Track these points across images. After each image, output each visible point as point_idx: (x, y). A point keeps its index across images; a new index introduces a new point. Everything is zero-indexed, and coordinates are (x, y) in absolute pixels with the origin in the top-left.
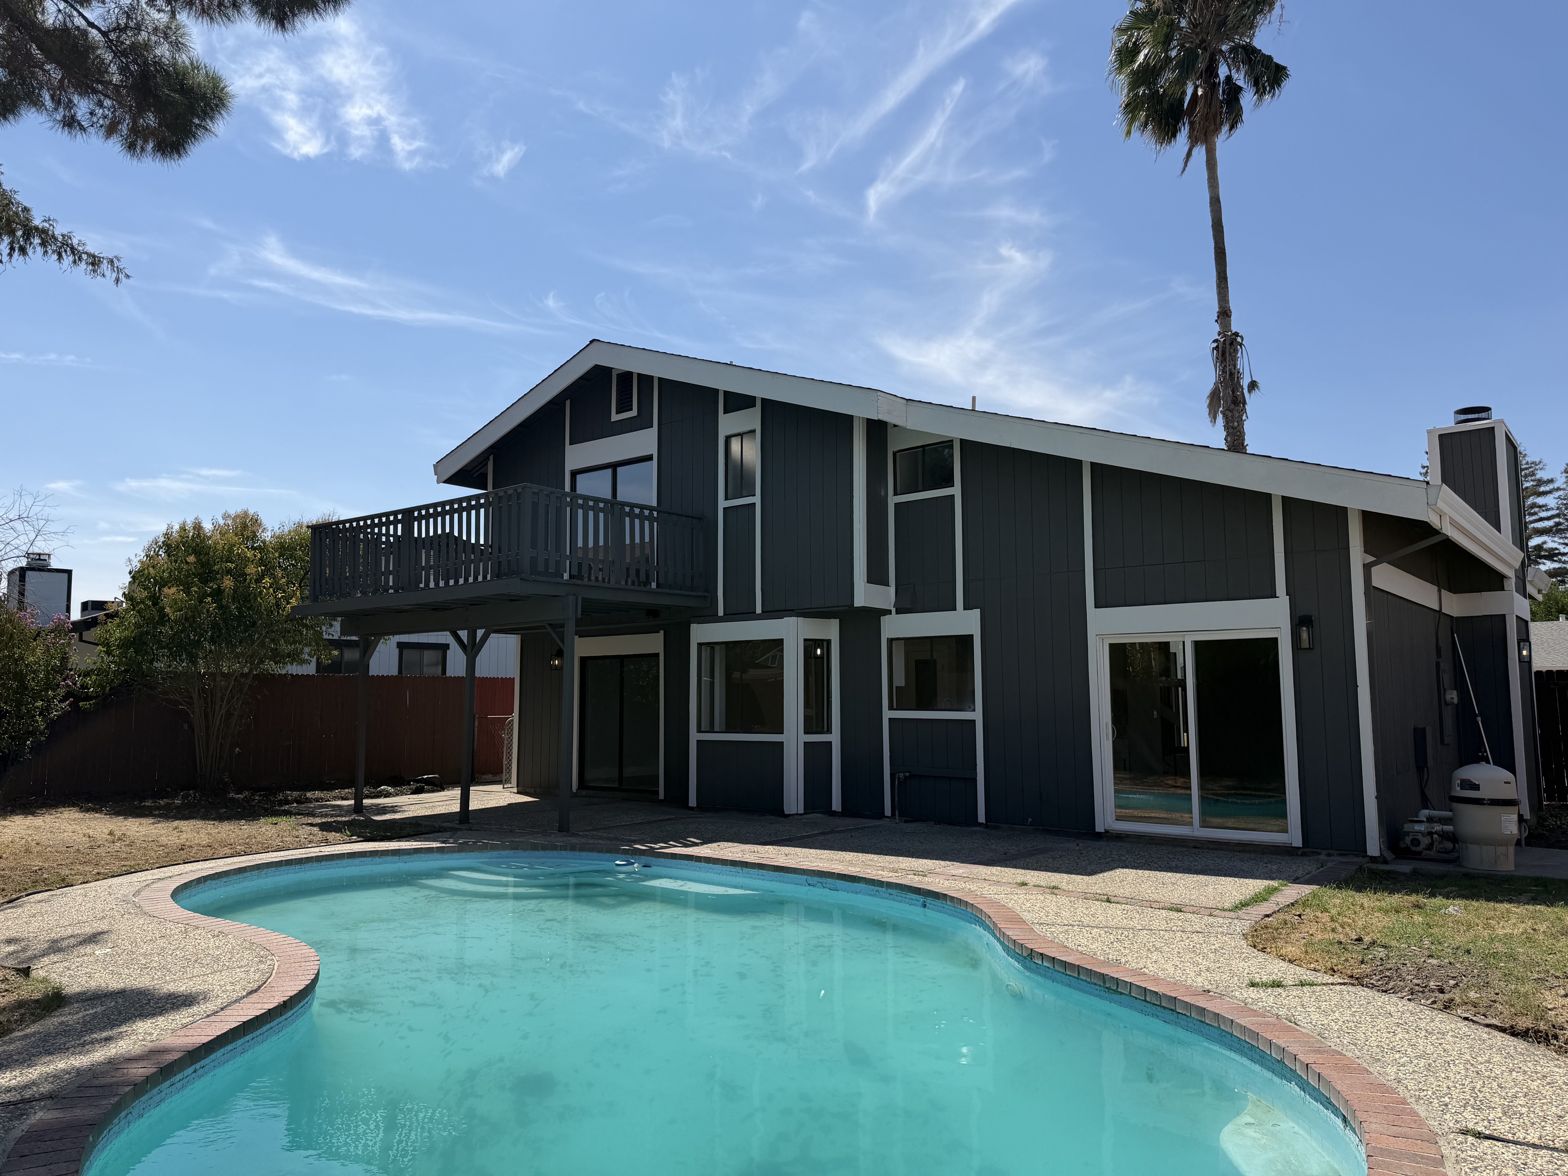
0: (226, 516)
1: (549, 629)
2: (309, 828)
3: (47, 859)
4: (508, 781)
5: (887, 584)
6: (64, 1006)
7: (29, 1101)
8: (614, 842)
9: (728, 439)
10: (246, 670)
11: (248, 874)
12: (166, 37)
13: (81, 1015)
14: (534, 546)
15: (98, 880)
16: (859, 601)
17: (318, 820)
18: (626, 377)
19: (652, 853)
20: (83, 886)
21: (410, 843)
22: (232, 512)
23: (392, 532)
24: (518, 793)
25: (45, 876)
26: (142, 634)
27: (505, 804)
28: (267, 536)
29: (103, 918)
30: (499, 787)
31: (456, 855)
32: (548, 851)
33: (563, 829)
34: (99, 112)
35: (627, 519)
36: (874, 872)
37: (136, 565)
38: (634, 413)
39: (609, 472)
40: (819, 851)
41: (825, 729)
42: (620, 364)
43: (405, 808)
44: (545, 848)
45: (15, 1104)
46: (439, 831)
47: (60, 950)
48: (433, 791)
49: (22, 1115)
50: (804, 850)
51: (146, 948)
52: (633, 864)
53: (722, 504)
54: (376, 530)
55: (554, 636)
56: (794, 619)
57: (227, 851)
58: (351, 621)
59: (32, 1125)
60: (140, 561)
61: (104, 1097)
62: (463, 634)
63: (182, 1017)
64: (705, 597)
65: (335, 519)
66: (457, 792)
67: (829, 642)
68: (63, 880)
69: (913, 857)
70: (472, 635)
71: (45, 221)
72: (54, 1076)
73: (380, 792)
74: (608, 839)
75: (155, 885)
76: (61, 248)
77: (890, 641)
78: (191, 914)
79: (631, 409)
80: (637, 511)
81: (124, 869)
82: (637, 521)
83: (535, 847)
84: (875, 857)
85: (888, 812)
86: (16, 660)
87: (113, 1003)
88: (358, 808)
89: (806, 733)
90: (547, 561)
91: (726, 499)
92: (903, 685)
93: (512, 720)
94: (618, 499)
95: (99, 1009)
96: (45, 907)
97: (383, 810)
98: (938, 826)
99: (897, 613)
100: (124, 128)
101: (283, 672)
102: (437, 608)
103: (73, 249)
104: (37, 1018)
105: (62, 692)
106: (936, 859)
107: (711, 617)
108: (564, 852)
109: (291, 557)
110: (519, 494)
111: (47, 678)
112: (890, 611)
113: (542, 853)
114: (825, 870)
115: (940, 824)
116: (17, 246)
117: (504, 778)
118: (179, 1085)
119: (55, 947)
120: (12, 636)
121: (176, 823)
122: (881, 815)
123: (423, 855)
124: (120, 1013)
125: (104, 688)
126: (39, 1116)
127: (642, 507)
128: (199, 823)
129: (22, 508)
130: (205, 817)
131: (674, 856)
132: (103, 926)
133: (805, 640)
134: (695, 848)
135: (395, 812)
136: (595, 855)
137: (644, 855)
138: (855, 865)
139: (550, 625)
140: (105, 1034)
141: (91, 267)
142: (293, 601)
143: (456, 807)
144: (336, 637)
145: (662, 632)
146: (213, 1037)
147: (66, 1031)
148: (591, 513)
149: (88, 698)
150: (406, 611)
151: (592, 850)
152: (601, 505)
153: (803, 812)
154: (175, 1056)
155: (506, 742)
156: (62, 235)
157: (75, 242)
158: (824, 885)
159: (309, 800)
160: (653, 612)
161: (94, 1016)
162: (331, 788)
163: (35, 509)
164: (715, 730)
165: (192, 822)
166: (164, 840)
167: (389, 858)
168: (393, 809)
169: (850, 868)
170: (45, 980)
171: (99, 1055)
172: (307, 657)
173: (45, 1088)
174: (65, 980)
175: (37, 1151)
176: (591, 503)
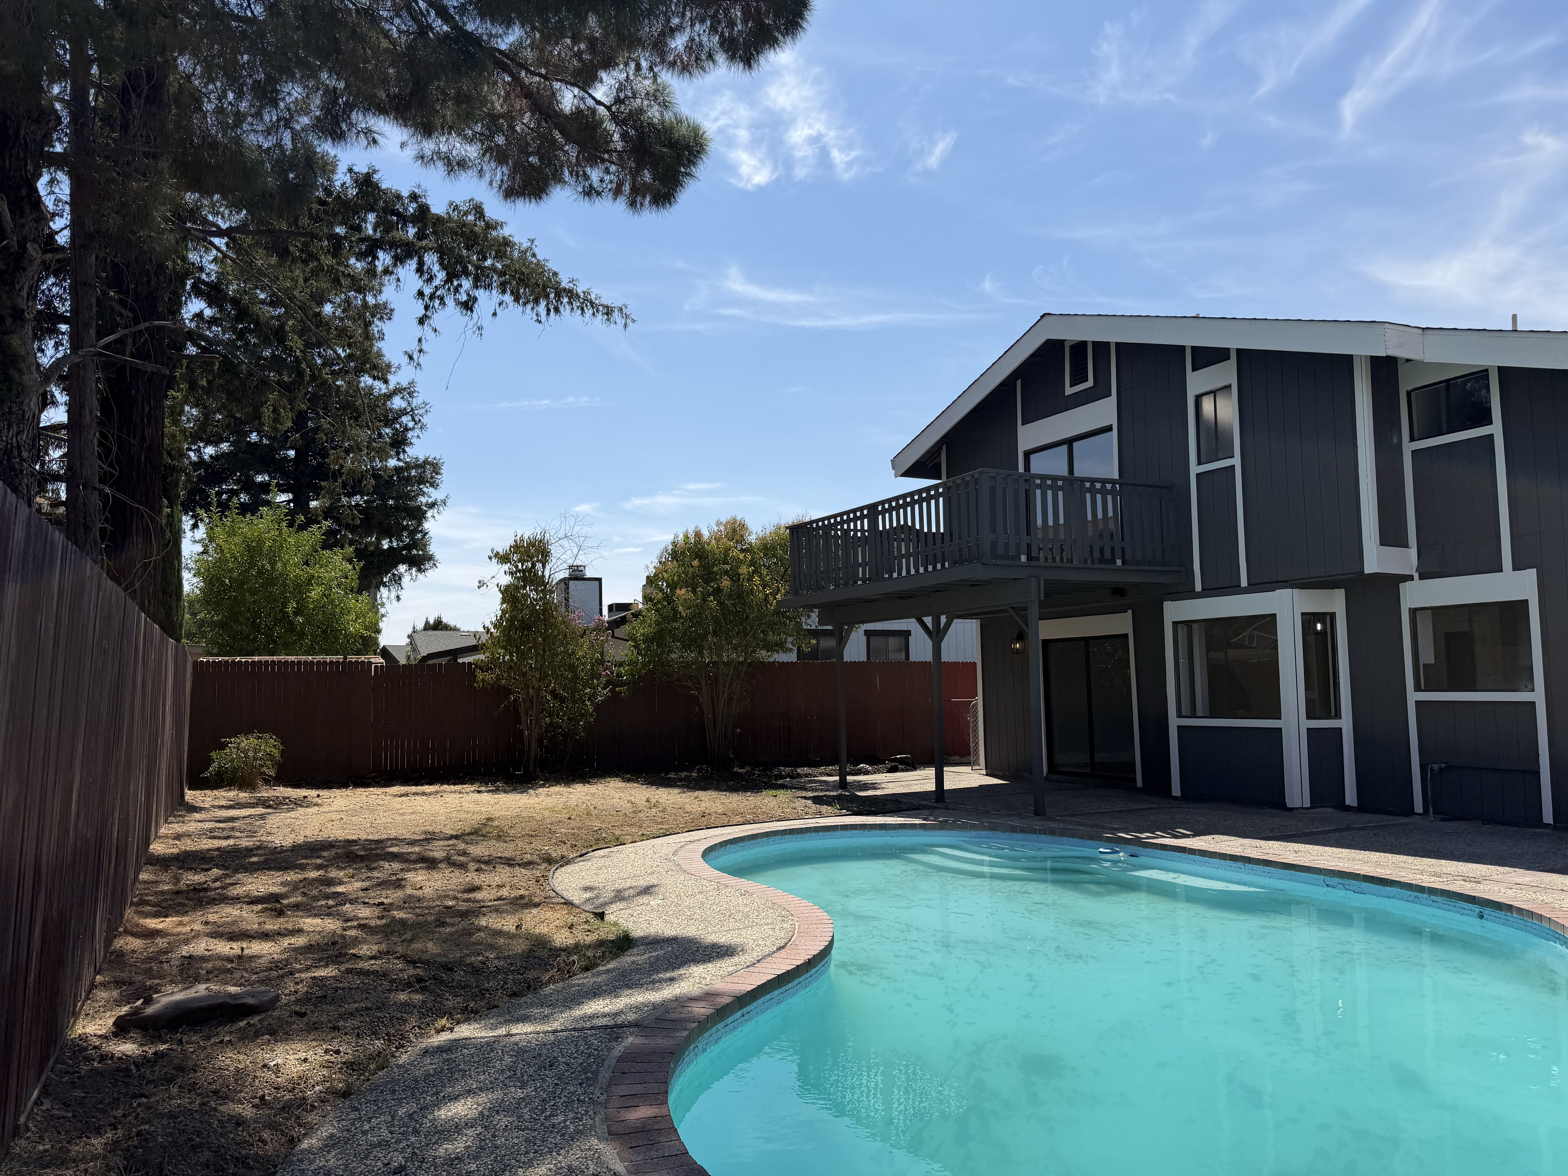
0: (719, 524)
1: (1012, 612)
2: (804, 801)
3: (604, 821)
4: (976, 763)
5: (1406, 546)
6: (633, 948)
7: (621, 1026)
8: (1095, 829)
9: (1198, 399)
10: (741, 659)
11: (759, 841)
12: (656, 99)
13: (647, 956)
14: (993, 530)
15: (643, 840)
16: (1371, 566)
17: (810, 794)
18: (1080, 348)
19: (1138, 842)
20: (633, 844)
21: (895, 819)
22: (724, 520)
23: (859, 528)
24: (987, 775)
25: (604, 835)
26: (661, 630)
27: (976, 785)
28: (752, 539)
29: (653, 873)
30: (967, 769)
31: (938, 832)
32: (1027, 835)
33: (1039, 812)
34: (607, 178)
35: (1088, 495)
36: (1411, 876)
37: (652, 571)
38: (1090, 383)
39: (1064, 448)
40: (1335, 850)
41: (1333, 713)
42: (1073, 335)
43: (883, 785)
44: (1023, 831)
45: (611, 1027)
46: (918, 809)
47: (623, 899)
48: (907, 771)
49: (619, 1038)
50: (1316, 847)
51: (688, 901)
52: (1118, 852)
53: (1195, 469)
54: (845, 526)
55: (1017, 619)
56: (1288, 591)
57: (738, 819)
58: (828, 611)
59: (626, 1048)
60: (655, 567)
61: (675, 1030)
62: (928, 620)
63: (726, 965)
64: (1180, 571)
65: (807, 520)
66: (931, 772)
67: (1333, 616)
68: (618, 839)
69: (1459, 861)
70: (936, 622)
71: (570, 282)
72: (636, 1007)
73: (860, 770)
74: (1088, 825)
75: (687, 847)
76: (582, 304)
77: (1413, 612)
78: (720, 874)
79: (1087, 380)
80: (1098, 485)
81: (661, 831)
82: (1099, 497)
83: (1013, 830)
84: (1410, 859)
85: (1419, 807)
86: (570, 655)
87: (670, 948)
88: (843, 784)
89: (1308, 718)
90: (1006, 545)
91: (1199, 463)
92: (1433, 662)
93: (976, 704)
94: (1075, 475)
95: (660, 952)
96: (608, 861)
97: (865, 786)
98: (1488, 826)
99: (1421, 578)
100: (627, 188)
101: (771, 660)
102: (903, 596)
103: (592, 303)
104: (615, 956)
105: (603, 680)
106: (1491, 864)
107: (1189, 594)
108: (1043, 836)
109: (774, 556)
110: (976, 480)
111: (592, 669)
112: (1412, 576)
113: (1020, 835)
114: (1347, 870)
115: (1490, 824)
116: (552, 307)
117: (972, 760)
118: (731, 1026)
119: (619, 896)
120: (565, 635)
121: (697, 793)
122: (1411, 812)
123: (907, 831)
124: (677, 958)
125: (634, 676)
126: (630, 1040)
127: (1104, 481)
128: (713, 794)
129: (567, 528)
130: (718, 789)
131: (1164, 847)
132: (653, 880)
133: (1303, 614)
134: (1187, 839)
135: (876, 789)
136: (1077, 841)
137: (1130, 844)
138: (1384, 867)
139: (1013, 608)
140: (668, 975)
141: (606, 317)
142: (778, 597)
143: (931, 786)
144: (813, 627)
145: (1130, 612)
146: (754, 987)
147: (637, 969)
148: (1049, 493)
149: (622, 684)
150: (875, 601)
151: (1073, 836)
152: (1060, 483)
153: (1309, 806)
154: (726, 1000)
155: (971, 725)
156: (584, 292)
157: (593, 296)
158: (1347, 887)
159: (799, 776)
160: (1119, 591)
161: (657, 958)
162: (817, 765)
163: (577, 529)
164: (1198, 715)
165: (709, 793)
166: (688, 808)
167: (877, 832)
168: (873, 786)
169: (1378, 870)
170: (615, 924)
171: (667, 993)
172: (790, 646)
173: (631, 1017)
174: (630, 926)
175: (633, 1070)
176: (1049, 482)
